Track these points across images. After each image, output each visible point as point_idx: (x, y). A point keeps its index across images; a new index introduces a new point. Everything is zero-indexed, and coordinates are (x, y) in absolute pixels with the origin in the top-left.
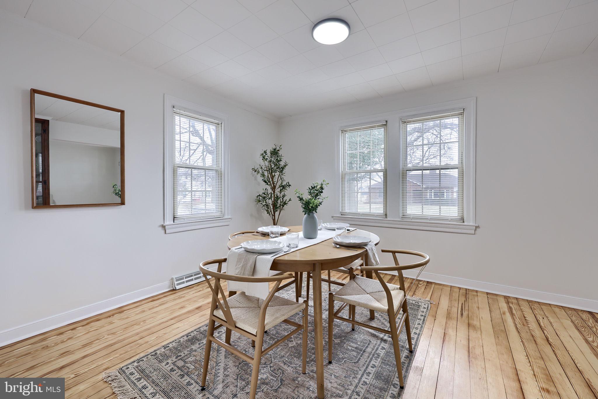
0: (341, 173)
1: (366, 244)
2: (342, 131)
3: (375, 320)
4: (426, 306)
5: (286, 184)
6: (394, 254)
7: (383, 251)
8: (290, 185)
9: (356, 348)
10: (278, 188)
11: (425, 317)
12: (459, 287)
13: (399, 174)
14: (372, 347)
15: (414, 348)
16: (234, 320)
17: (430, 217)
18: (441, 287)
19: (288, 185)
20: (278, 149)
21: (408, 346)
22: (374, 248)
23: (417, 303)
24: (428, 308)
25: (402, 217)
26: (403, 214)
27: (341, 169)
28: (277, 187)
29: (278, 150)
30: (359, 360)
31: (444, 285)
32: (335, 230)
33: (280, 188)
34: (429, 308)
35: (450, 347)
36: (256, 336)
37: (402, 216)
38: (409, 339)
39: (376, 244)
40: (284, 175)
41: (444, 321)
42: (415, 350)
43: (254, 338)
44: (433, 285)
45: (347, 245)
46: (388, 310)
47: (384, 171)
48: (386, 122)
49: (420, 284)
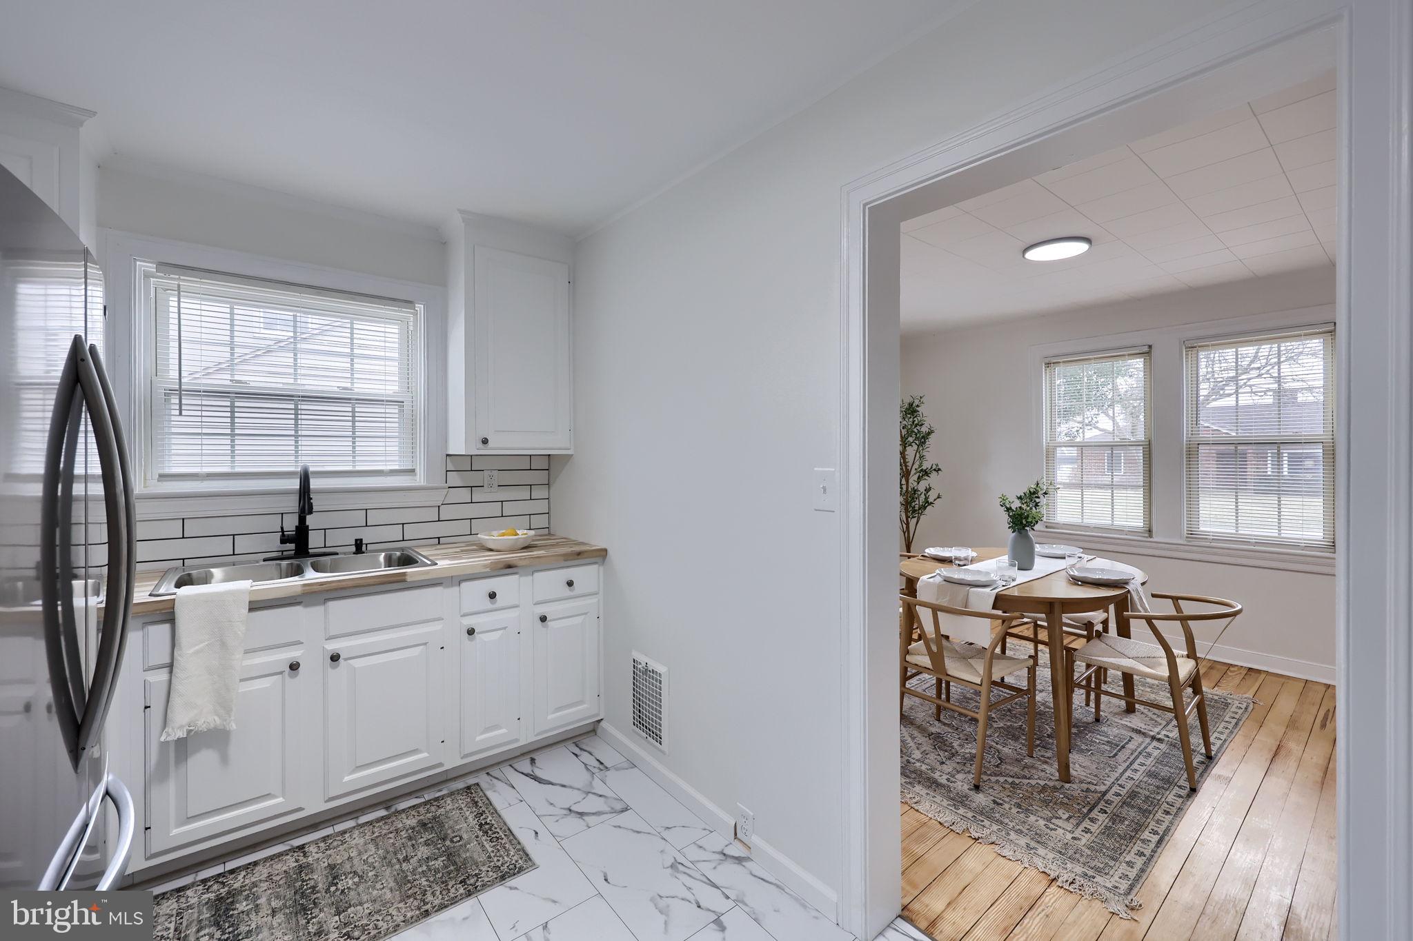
0: (1044, 446)
1: (1126, 582)
2: (1048, 364)
3: (1137, 713)
4: (1244, 706)
5: (932, 468)
6: (1175, 601)
7: (1154, 596)
8: (939, 470)
9: (1108, 742)
10: (915, 474)
11: (1239, 720)
12: (1325, 684)
13: (1182, 450)
14: (1137, 744)
15: (1216, 755)
16: (946, 667)
17: (1255, 539)
18: (1282, 680)
19: (935, 470)
20: (917, 402)
21: (1203, 751)
22: (1140, 589)
23: (1222, 700)
24: (1246, 708)
25: (1187, 537)
26: (1191, 531)
27: (1046, 437)
28: (913, 471)
29: (918, 406)
30: (1116, 755)
31: (1289, 678)
32: (1065, 558)
33: (918, 474)
34: (1250, 709)
35: (1287, 767)
36: (981, 685)
37: (1188, 534)
38: (1207, 744)
39: (1143, 584)
40: (927, 450)
41: (1280, 730)
42: (1217, 758)
43: (978, 688)
44: (1263, 676)
45: (1094, 582)
46: (1169, 677)
47: (1146, 445)
48: (1150, 347)
49: (1231, 672)
